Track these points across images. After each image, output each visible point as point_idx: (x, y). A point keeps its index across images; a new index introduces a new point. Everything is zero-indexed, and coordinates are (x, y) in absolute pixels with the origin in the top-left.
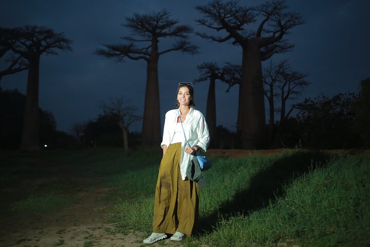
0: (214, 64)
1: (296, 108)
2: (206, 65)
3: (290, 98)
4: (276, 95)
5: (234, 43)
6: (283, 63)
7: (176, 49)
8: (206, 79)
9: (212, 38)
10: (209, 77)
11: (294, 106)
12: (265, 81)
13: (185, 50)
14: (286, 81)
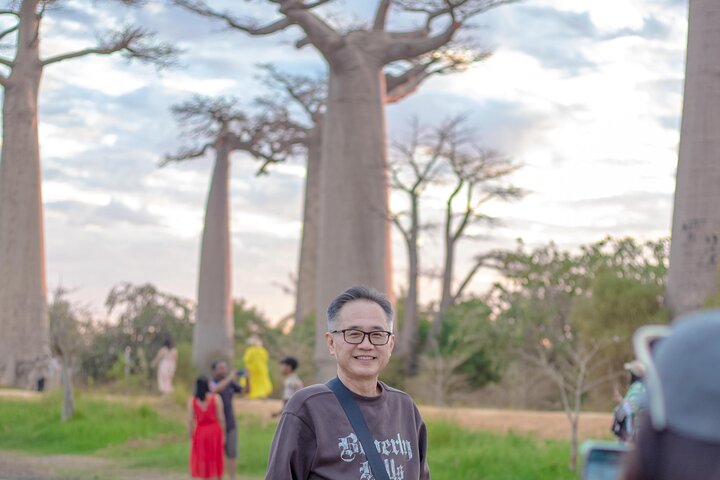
0: (228, 101)
1: (489, 266)
2: (202, 105)
3: (469, 237)
4: (428, 227)
5: (299, 45)
6: (453, 124)
7: (104, 51)
8: (201, 153)
9: (223, 17)
10: (213, 145)
11: (480, 261)
12: (395, 178)
13: (135, 54)
14: (462, 181)
